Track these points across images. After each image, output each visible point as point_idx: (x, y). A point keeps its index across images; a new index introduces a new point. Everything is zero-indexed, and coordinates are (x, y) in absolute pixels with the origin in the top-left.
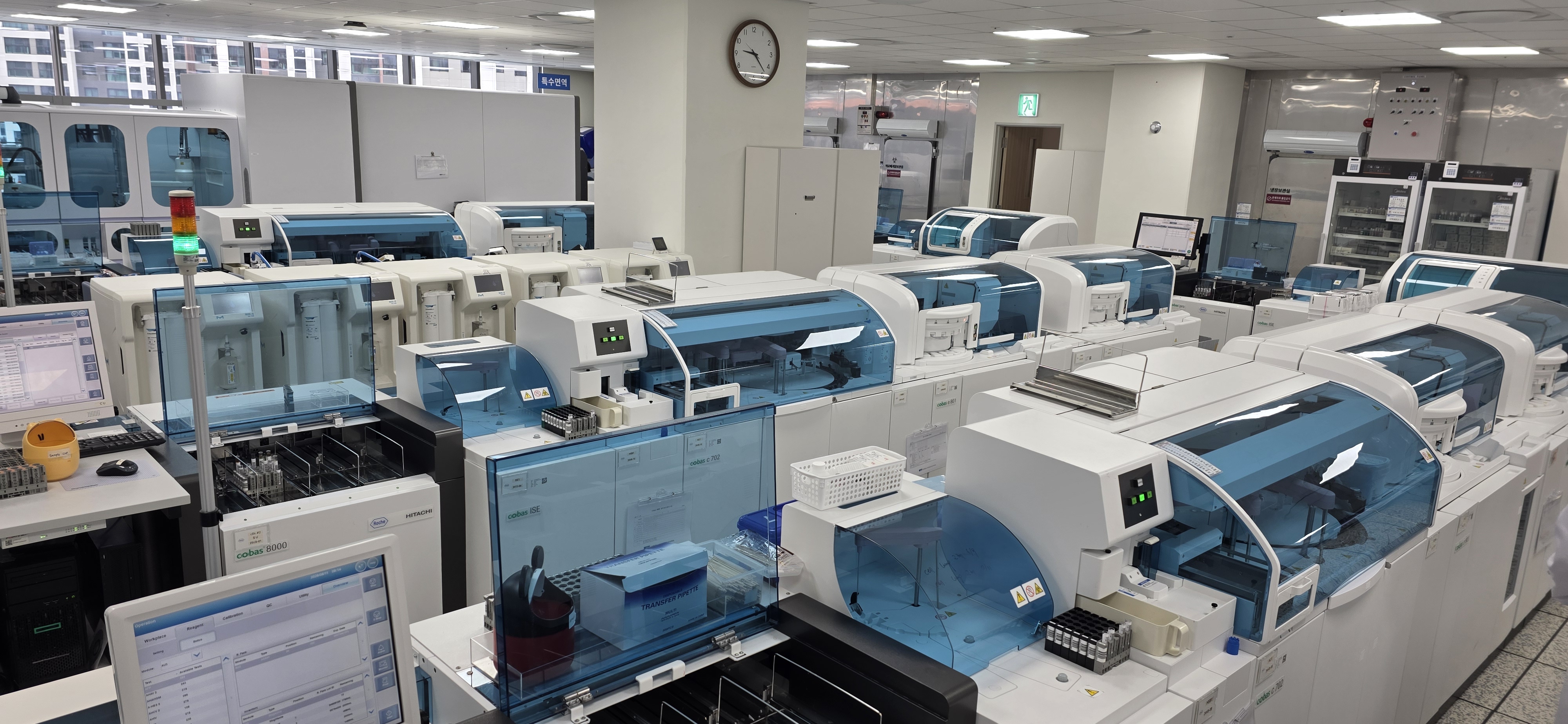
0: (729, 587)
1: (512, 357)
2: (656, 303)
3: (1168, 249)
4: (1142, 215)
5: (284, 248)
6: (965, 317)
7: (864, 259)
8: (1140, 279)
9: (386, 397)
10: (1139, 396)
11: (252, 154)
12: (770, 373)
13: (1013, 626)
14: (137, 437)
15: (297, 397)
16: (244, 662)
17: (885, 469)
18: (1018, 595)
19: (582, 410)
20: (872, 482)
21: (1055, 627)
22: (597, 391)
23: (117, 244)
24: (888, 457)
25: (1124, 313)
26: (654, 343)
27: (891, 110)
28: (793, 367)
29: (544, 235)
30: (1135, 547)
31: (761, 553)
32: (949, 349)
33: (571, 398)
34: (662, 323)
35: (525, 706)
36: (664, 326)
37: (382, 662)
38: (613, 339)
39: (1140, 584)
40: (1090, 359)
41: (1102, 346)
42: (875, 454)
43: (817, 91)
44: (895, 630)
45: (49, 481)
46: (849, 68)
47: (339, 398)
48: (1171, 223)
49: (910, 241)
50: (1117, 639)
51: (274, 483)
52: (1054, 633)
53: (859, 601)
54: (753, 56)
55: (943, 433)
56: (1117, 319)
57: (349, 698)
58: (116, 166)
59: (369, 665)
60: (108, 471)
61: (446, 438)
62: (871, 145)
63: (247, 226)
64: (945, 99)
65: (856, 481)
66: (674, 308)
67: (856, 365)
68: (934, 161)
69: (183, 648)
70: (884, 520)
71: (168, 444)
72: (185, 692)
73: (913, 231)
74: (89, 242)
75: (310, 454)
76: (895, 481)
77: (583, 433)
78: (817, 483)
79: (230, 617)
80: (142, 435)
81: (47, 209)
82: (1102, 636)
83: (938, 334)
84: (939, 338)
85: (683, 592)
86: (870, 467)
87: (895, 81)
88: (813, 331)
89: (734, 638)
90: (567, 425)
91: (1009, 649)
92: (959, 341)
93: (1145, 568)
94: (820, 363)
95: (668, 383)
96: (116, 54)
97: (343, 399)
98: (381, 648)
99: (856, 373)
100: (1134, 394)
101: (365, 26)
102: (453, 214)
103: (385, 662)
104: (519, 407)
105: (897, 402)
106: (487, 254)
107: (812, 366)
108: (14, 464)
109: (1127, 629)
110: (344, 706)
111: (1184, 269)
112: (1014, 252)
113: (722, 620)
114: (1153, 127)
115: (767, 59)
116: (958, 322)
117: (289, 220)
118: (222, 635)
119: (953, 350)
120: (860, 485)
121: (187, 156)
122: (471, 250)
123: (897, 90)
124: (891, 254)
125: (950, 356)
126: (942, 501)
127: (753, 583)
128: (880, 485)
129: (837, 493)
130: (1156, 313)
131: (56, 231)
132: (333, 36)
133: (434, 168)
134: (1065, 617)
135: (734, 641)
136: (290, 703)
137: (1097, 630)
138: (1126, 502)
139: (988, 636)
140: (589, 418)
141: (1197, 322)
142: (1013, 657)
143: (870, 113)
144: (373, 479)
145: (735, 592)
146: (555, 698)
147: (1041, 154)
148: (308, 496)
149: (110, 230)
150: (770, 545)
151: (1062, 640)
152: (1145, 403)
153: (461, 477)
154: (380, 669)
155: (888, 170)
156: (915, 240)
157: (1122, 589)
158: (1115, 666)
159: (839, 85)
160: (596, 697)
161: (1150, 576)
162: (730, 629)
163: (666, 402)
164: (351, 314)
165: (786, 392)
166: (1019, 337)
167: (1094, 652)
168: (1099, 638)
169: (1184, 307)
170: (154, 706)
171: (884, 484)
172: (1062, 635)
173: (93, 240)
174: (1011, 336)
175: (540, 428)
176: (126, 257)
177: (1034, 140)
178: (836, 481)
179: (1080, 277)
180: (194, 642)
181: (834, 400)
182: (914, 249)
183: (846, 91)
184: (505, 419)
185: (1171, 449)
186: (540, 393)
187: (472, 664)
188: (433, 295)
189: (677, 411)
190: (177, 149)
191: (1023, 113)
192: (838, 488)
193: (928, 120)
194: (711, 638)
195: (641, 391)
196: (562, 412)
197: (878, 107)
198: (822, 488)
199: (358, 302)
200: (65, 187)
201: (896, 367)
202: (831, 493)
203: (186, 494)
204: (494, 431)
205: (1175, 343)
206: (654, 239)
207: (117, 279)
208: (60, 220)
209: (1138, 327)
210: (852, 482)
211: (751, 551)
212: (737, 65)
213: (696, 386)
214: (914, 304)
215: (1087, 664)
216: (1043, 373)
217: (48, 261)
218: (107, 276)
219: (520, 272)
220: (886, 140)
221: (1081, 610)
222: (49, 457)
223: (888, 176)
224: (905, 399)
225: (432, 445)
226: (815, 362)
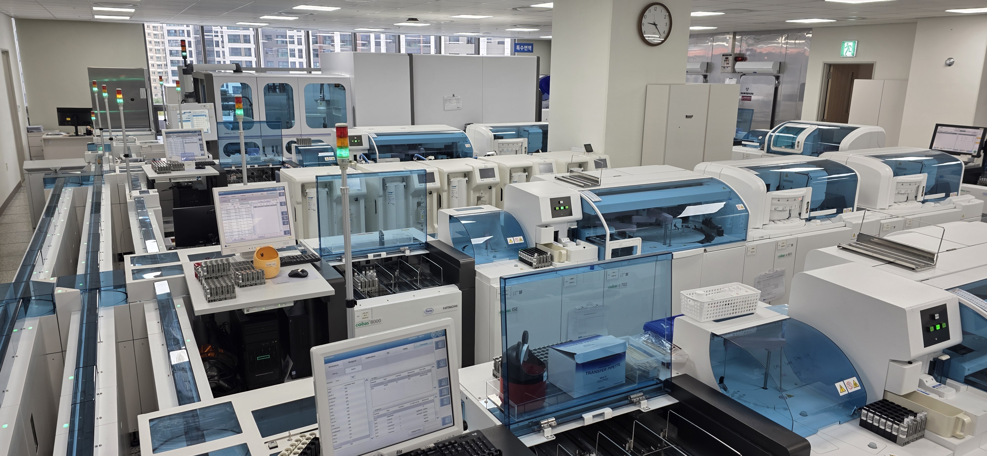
0: (639, 366)
1: (502, 217)
2: (588, 186)
3: (958, 150)
4: (937, 125)
5: (374, 152)
6: (800, 197)
7: (727, 157)
8: (935, 171)
9: (432, 239)
10: (937, 256)
11: (357, 98)
12: (661, 231)
13: (836, 408)
14: (307, 257)
15: (386, 237)
16: (375, 383)
17: (746, 298)
18: (841, 387)
19: (542, 251)
20: (737, 306)
21: (868, 411)
22: (551, 240)
23: (289, 150)
24: (748, 290)
25: (922, 196)
26: (587, 211)
27: (746, 55)
28: (676, 228)
29: (517, 143)
30: (931, 361)
31: (659, 347)
32: (787, 219)
33: (536, 243)
34: (592, 198)
35: (518, 425)
36: (593, 201)
37: (444, 390)
38: (562, 208)
39: (934, 387)
40: (894, 228)
41: (904, 219)
42: (738, 288)
43: (694, 45)
44: (750, 403)
45: (266, 279)
46: (717, 29)
47: (407, 238)
48: (961, 131)
49: (758, 144)
50: (915, 423)
51: (374, 286)
52: (867, 415)
53: (725, 382)
54: (654, 26)
55: (781, 275)
56: (916, 200)
57: (427, 408)
58: (288, 106)
59: (437, 391)
60: (294, 275)
61: (466, 264)
62: (730, 80)
63: (356, 139)
64: (785, 46)
65: (726, 305)
66: (599, 189)
67: (721, 228)
68: (776, 89)
69: (347, 372)
70: (744, 331)
71: (321, 261)
72: (347, 396)
73: (760, 138)
74: (275, 148)
75: (393, 270)
76: (753, 306)
77: (543, 264)
78: (699, 304)
79: (369, 357)
80: (309, 256)
81: (255, 130)
82: (904, 420)
83: (780, 208)
84: (781, 211)
85: (611, 366)
86: (735, 296)
87: (749, 36)
88: (690, 205)
89: (643, 398)
90: (534, 260)
91: (833, 423)
92: (795, 213)
93: (938, 376)
94: (695, 226)
95: (594, 236)
96: (283, 42)
97: (410, 239)
98: (443, 382)
99: (720, 233)
100: (933, 255)
101: (418, 20)
102: (465, 131)
103: (445, 390)
104: (505, 248)
105: (749, 253)
106: (486, 156)
107: (689, 227)
108: (249, 269)
109: (923, 417)
110: (424, 412)
111: (971, 164)
112: (837, 152)
113: (635, 386)
114: (948, 62)
115: (663, 28)
116: (795, 200)
117: (377, 136)
118: (366, 367)
119: (791, 219)
120: (728, 308)
121: (323, 99)
122: (475, 153)
123: (751, 42)
124: (744, 153)
125: (788, 223)
126: (785, 321)
127: (655, 365)
128: (742, 308)
129: (712, 312)
130: (947, 196)
131: (259, 142)
132: (399, 27)
133: (454, 104)
134: (875, 405)
135: (643, 400)
136: (397, 408)
137: (900, 416)
138: (926, 330)
139: (817, 413)
140: (547, 256)
141: (981, 203)
142: (836, 429)
143: (731, 58)
144: (425, 286)
145: (644, 369)
146: (534, 422)
147: (858, 83)
148: (392, 294)
149: (285, 142)
150: (667, 342)
151: (873, 421)
152: (941, 261)
153: (474, 287)
154: (442, 394)
155: (742, 96)
156: (762, 143)
157: (920, 389)
158: (912, 441)
159: (709, 40)
160: (559, 424)
161: (942, 382)
162: (640, 392)
163: (593, 249)
164: (412, 191)
165: (671, 244)
166: (840, 211)
167: (898, 430)
168: (902, 421)
169: (969, 192)
170: (332, 402)
171: (745, 308)
172: (873, 417)
173: (277, 147)
174: (834, 211)
175: (517, 261)
176: (294, 157)
177: (853, 73)
178: (712, 304)
179: (888, 171)
180: (352, 369)
181: (705, 251)
182: (761, 150)
183: (714, 44)
184: (498, 255)
185: (962, 294)
186: (518, 240)
187: (487, 396)
188: (456, 180)
189: (601, 254)
190: (319, 95)
191: (844, 55)
192: (713, 308)
193: (773, 61)
194: (628, 396)
195: (578, 241)
196: (531, 252)
197: (737, 54)
198: (702, 308)
199: (416, 184)
200: (264, 118)
201: (749, 230)
202: (708, 311)
203: (332, 289)
204: (492, 262)
205: (962, 218)
206: (585, 145)
207: (292, 169)
208: (261, 136)
209: (933, 206)
210: (723, 305)
211: (653, 345)
212: (643, 32)
213: (612, 239)
214: (763, 188)
215: (892, 438)
216: (862, 238)
217: (256, 159)
218: (288, 168)
219: (505, 166)
220: (741, 76)
221: (888, 401)
222: (266, 266)
223: (742, 100)
224: (755, 252)
225: (458, 268)
226: (691, 225)
